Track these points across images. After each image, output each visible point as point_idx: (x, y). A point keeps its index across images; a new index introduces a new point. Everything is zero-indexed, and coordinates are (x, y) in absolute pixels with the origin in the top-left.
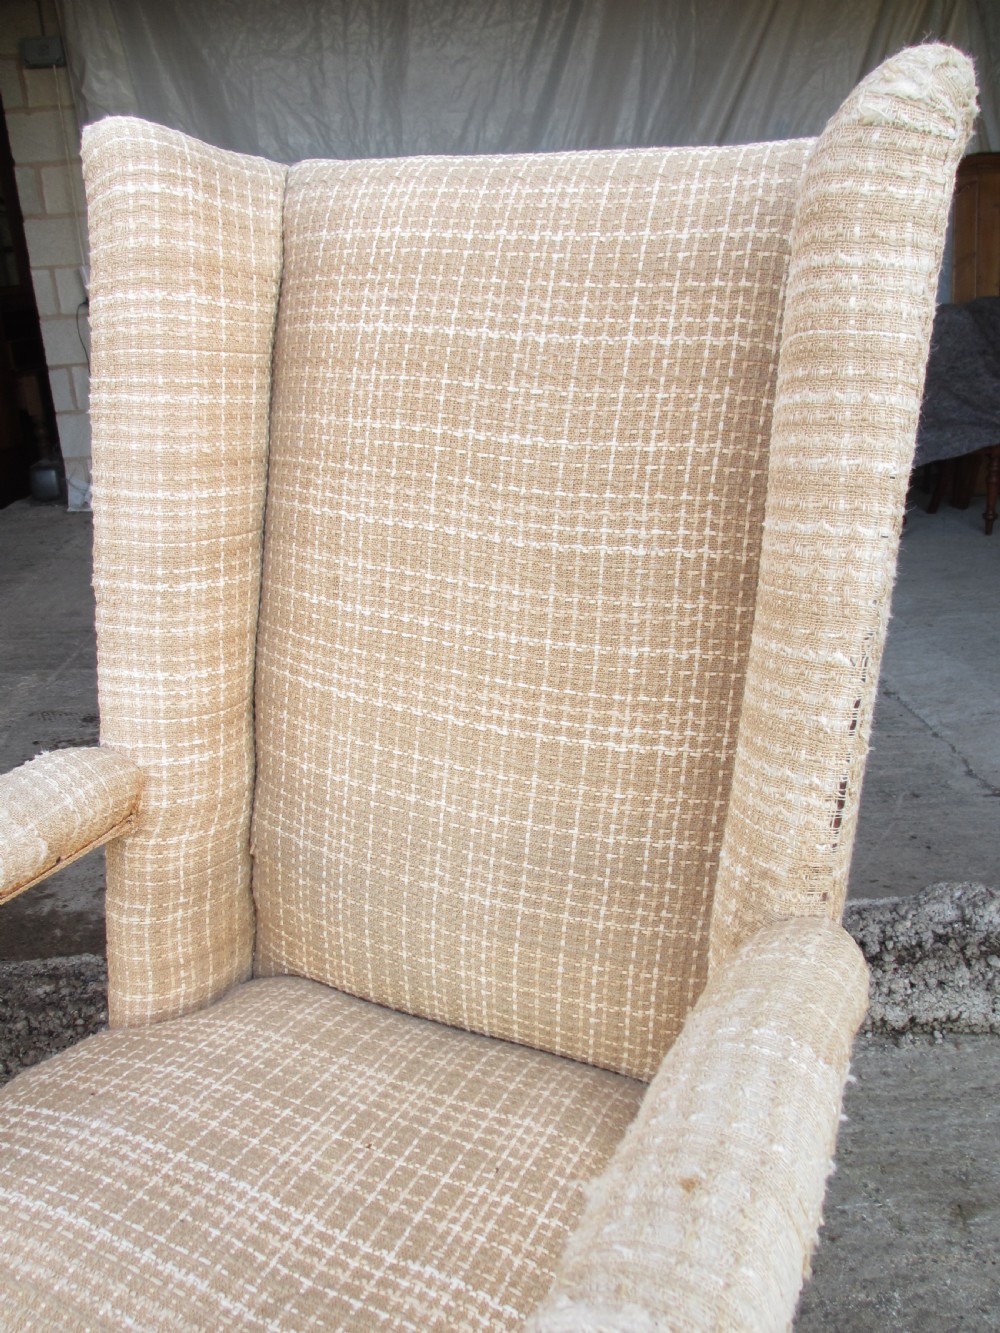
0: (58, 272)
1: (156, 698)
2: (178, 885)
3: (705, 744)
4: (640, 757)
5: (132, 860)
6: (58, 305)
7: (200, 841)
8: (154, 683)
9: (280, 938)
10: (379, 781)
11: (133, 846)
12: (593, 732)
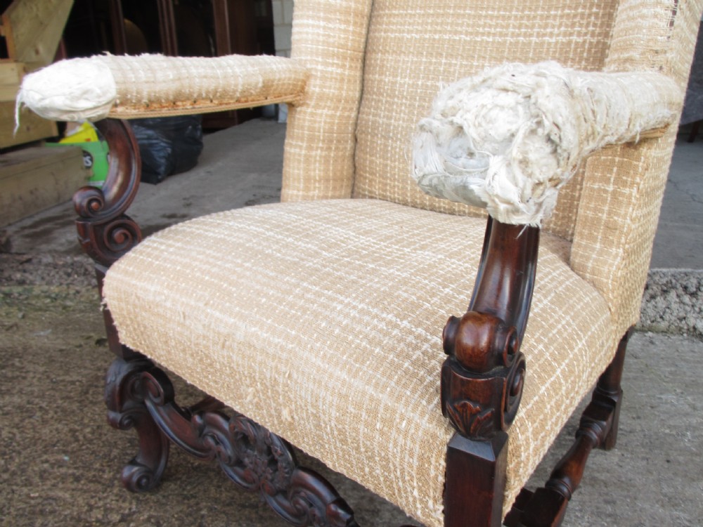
1: (318, 35)
2: (319, 136)
3: (599, 34)
4: (563, 43)
5: (299, 119)
7: (332, 116)
8: (318, 27)
9: (365, 178)
10: (423, 78)
11: (301, 111)
12: (538, 33)
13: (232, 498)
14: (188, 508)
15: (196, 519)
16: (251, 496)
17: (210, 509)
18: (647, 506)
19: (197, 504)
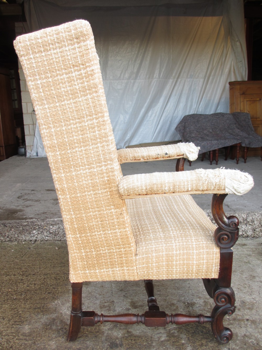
0: (28, 103)
6: (27, 111)
13: (31, 307)
14: (14, 312)
15: (18, 315)
16: (38, 305)
17: (23, 311)
18: (170, 290)
19: (17, 310)
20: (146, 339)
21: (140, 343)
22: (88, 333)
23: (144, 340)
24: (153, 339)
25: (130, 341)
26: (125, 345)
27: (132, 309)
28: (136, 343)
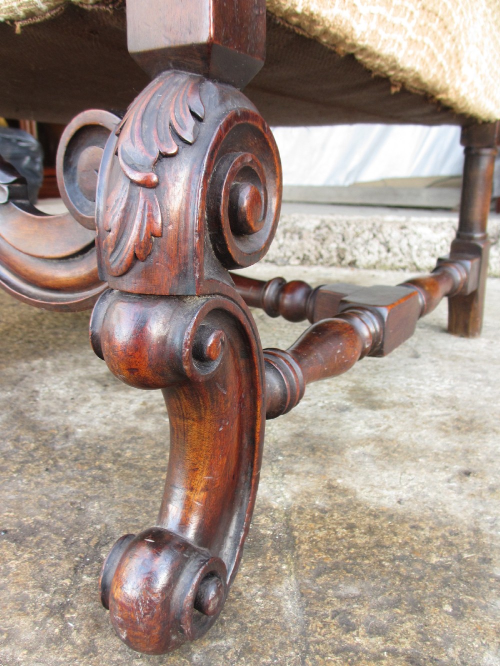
20: (443, 536)
21: (407, 551)
22: (115, 468)
23: (429, 540)
24: (486, 541)
25: (341, 531)
26: (305, 547)
27: (355, 410)
28: (379, 545)
